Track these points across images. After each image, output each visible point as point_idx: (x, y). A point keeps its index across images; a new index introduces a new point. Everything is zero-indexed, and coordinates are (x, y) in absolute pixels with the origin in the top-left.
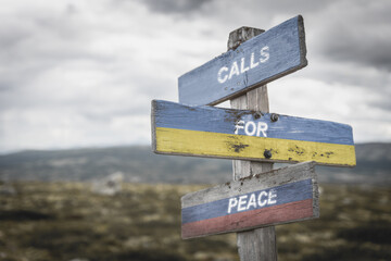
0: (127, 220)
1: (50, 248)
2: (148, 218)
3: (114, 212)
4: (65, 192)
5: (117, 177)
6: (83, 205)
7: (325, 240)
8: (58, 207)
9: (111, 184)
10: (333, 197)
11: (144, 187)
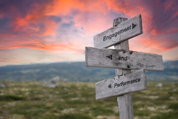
0: (62, 100)
1: (25, 114)
2: (73, 99)
3: (56, 96)
4: (30, 86)
5: (57, 78)
6: (40, 93)
7: (162, 109)
8: (27, 93)
9: (53, 82)
10: (167, 88)
11: (70, 84)
